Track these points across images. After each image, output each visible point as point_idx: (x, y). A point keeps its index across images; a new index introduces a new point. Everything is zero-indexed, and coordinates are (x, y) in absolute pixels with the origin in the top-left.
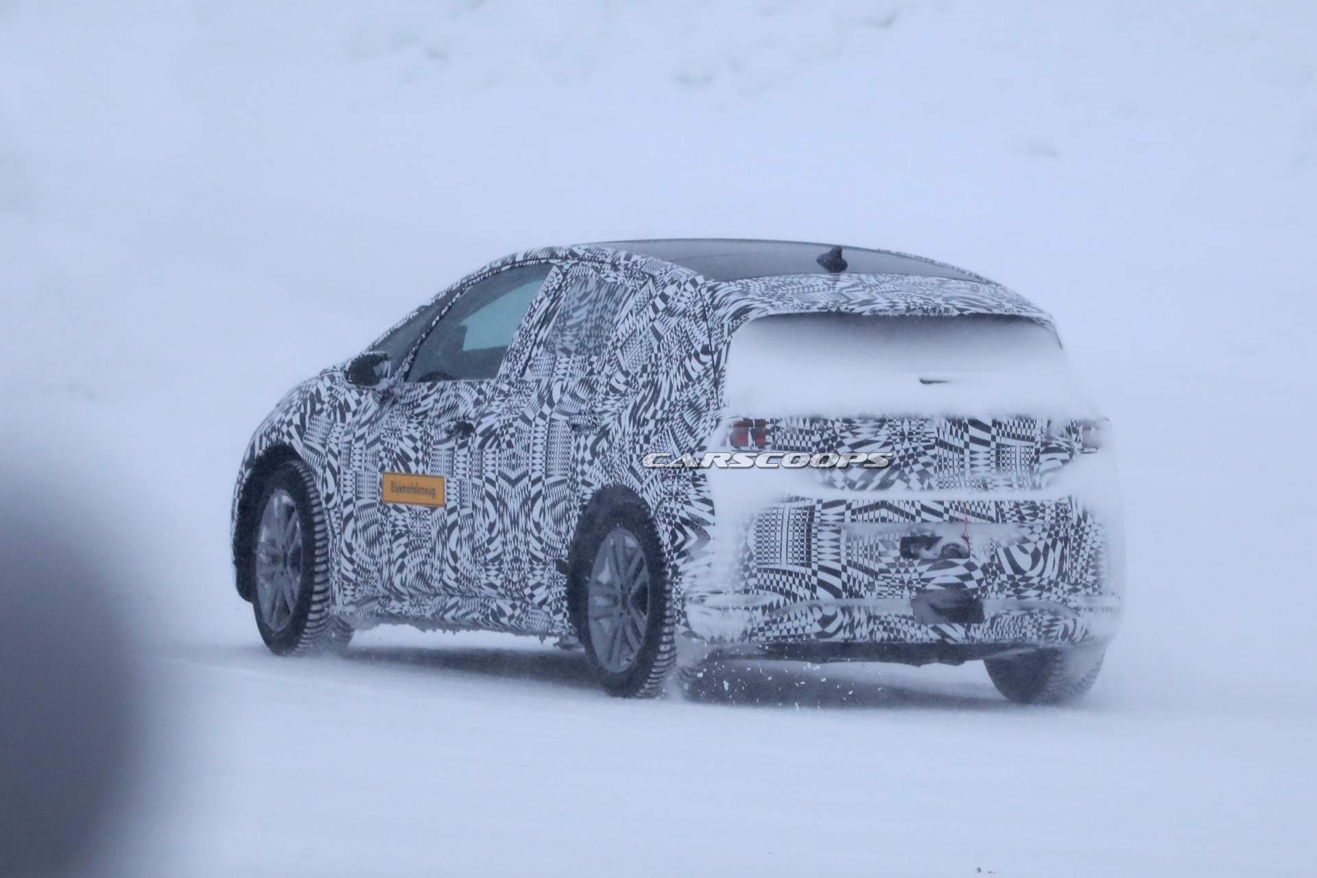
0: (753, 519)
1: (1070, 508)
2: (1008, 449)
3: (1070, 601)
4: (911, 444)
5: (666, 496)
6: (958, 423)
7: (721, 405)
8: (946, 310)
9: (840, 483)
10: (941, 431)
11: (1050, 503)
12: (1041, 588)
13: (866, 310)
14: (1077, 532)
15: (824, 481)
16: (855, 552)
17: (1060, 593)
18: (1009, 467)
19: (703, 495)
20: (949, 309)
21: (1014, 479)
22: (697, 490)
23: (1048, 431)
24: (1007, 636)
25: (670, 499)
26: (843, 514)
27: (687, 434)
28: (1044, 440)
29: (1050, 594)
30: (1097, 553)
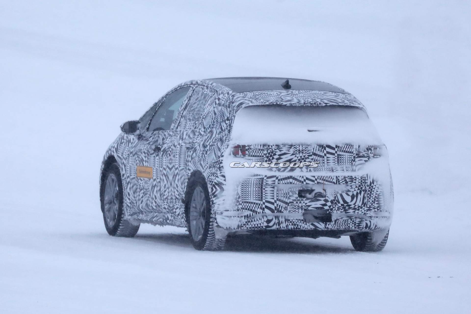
0: (240, 183)
1: (367, 179)
2: (342, 156)
3: (367, 214)
4: (303, 154)
5: (210, 174)
6: (322, 147)
7: (230, 140)
8: (320, 103)
9: (274, 169)
10: (315, 149)
11: (359, 177)
12: (355, 209)
13: (288, 104)
14: (370, 188)
16: (280, 195)
17: (363, 211)
18: (343, 163)
19: (222, 174)
20: (321, 103)
21: (345, 168)
22: (220, 172)
23: (359, 149)
24: (342, 227)
25: (212, 175)
26: (274, 181)
27: (218, 151)
28: (357, 153)
29: (359, 211)
30: (379, 196)
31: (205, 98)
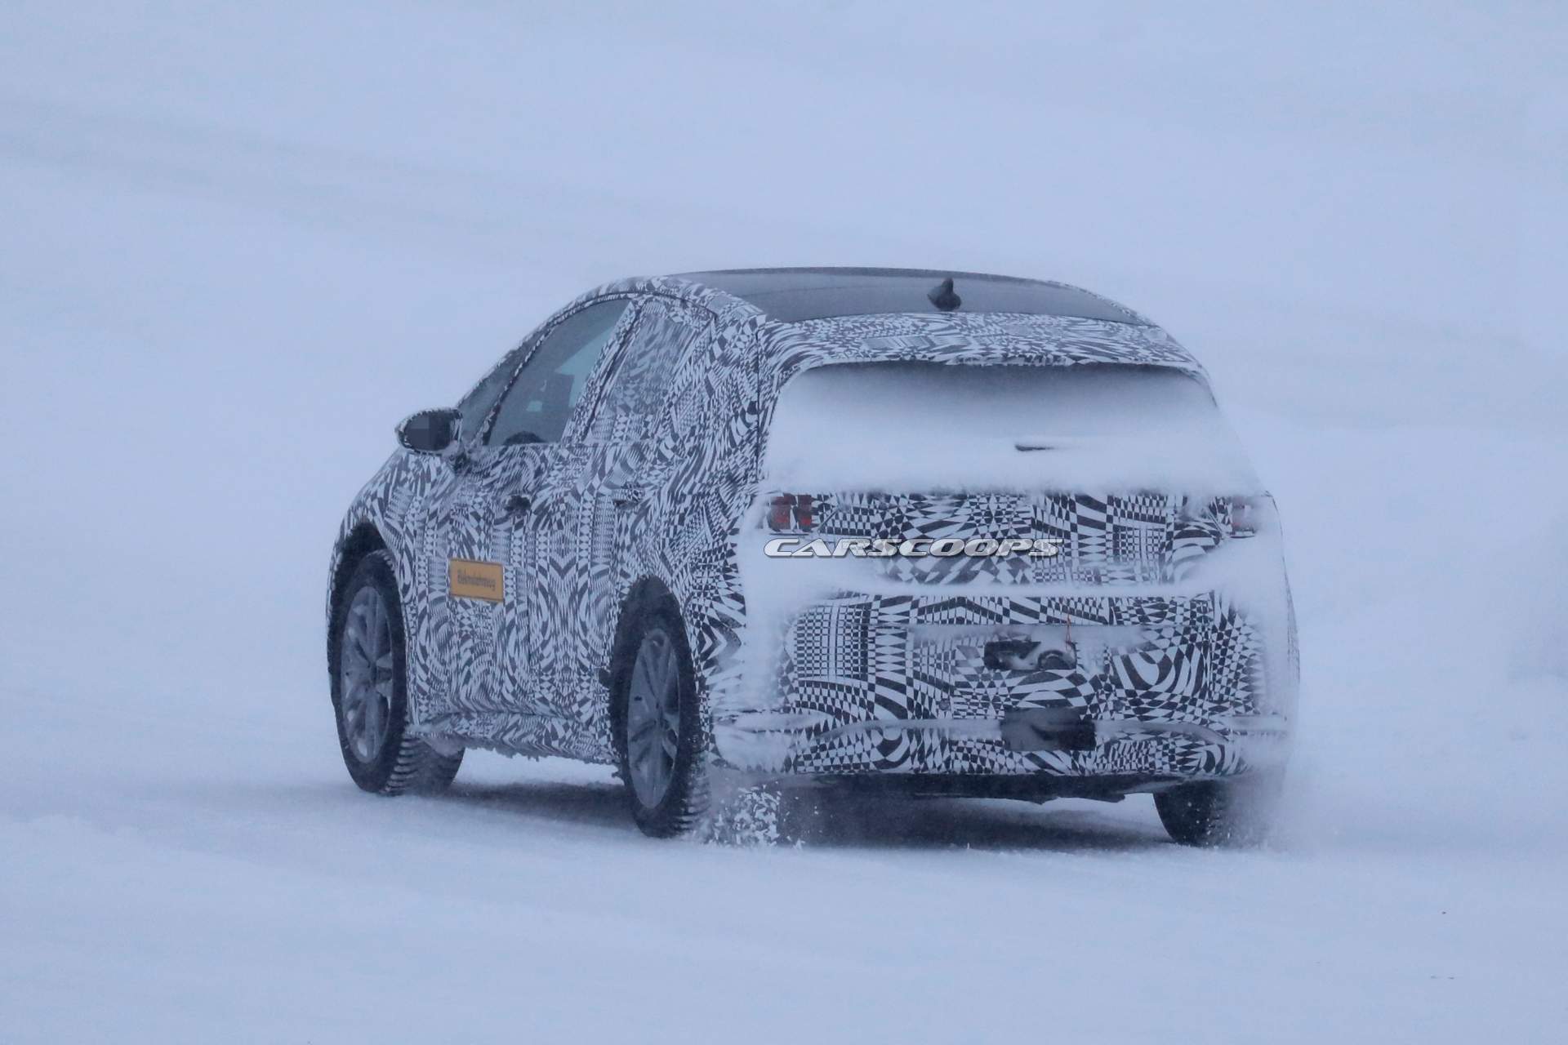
0: (793, 619)
1: (1211, 608)
2: (1130, 533)
3: (1212, 722)
4: (999, 526)
5: (695, 591)
6: (1063, 501)
7: (760, 477)
8: (1056, 358)
9: (906, 575)
10: (1039, 510)
11: (1184, 600)
12: (1171, 706)
13: (951, 359)
14: (1220, 637)
15: (886, 573)
16: (925, 661)
17: (1198, 712)
18: (1131, 556)
19: (735, 589)
20: (1059, 357)
21: (1137, 570)
22: (728, 583)
23: (1183, 510)
24: (1128, 767)
25: (699, 595)
26: (906, 613)
27: (720, 513)
28: (1178, 521)
29: (1184, 714)
30: (1249, 662)
31: (676, 336)
